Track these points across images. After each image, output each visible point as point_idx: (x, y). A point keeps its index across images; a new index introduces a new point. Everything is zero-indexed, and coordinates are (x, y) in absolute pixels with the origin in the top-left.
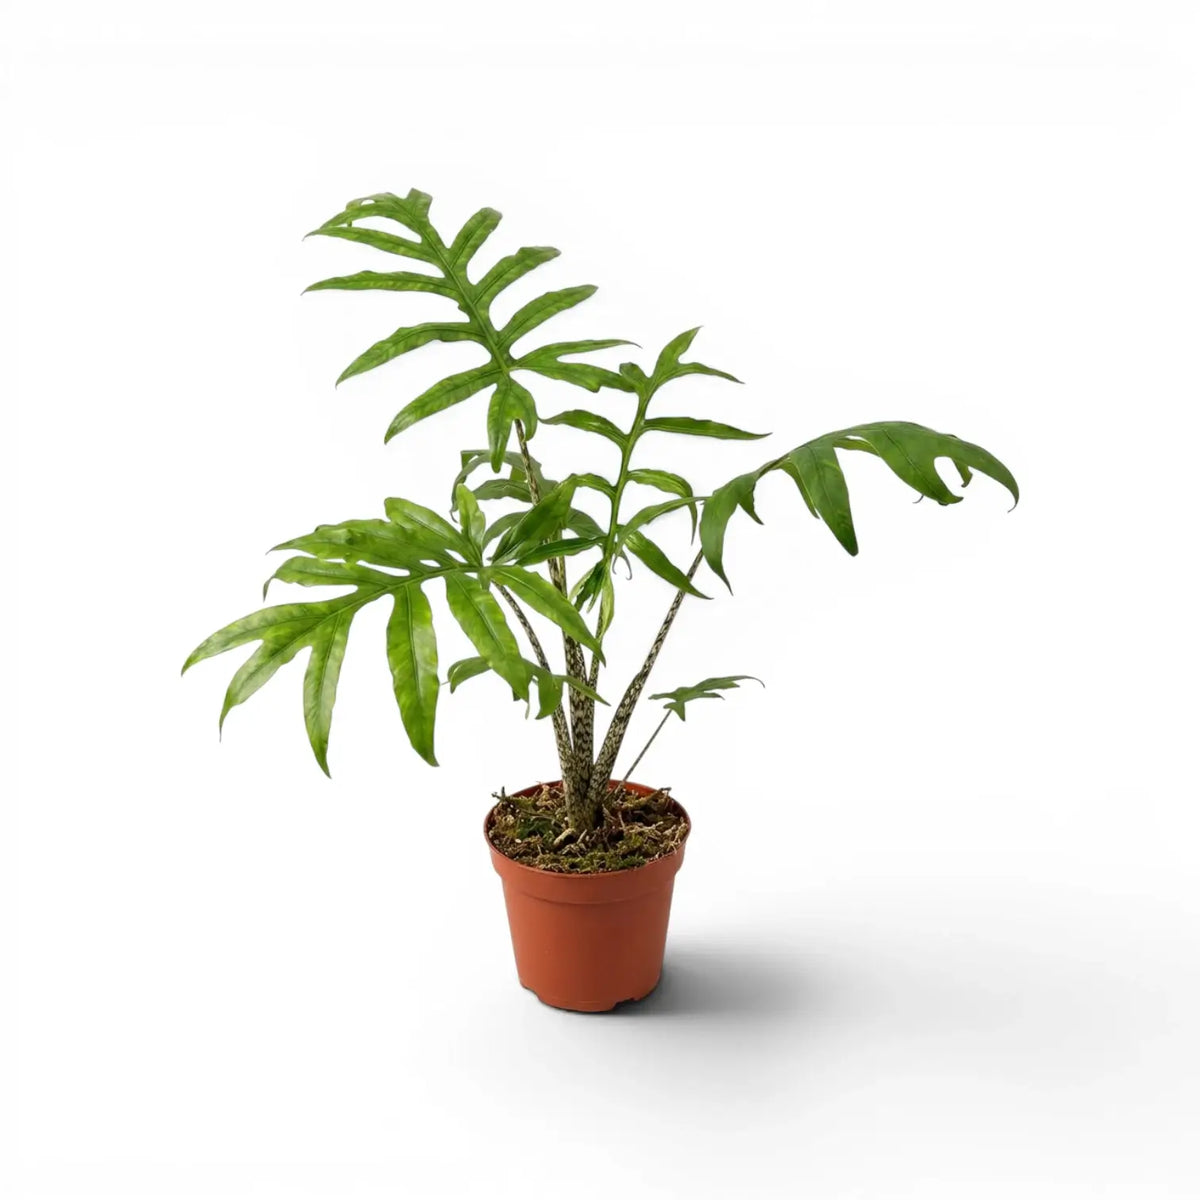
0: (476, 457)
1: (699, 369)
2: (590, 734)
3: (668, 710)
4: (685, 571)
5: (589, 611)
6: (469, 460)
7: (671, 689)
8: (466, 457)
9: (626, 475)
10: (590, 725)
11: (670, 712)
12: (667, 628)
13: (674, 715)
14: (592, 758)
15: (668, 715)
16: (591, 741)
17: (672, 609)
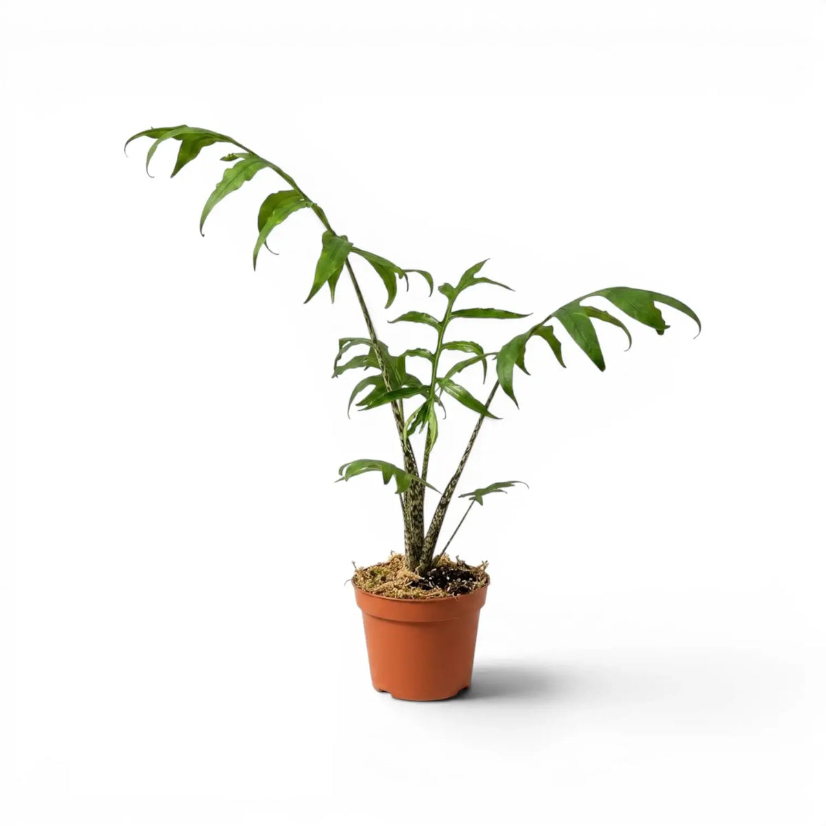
0: (349, 342)
1: (485, 280)
2: (422, 517)
3: (472, 501)
4: (484, 403)
5: (420, 432)
6: (344, 344)
7: (473, 490)
8: (342, 342)
9: (441, 347)
10: (422, 510)
11: (473, 502)
12: (472, 444)
13: (476, 503)
14: (423, 534)
15: (472, 504)
16: (423, 521)
17: (475, 431)
